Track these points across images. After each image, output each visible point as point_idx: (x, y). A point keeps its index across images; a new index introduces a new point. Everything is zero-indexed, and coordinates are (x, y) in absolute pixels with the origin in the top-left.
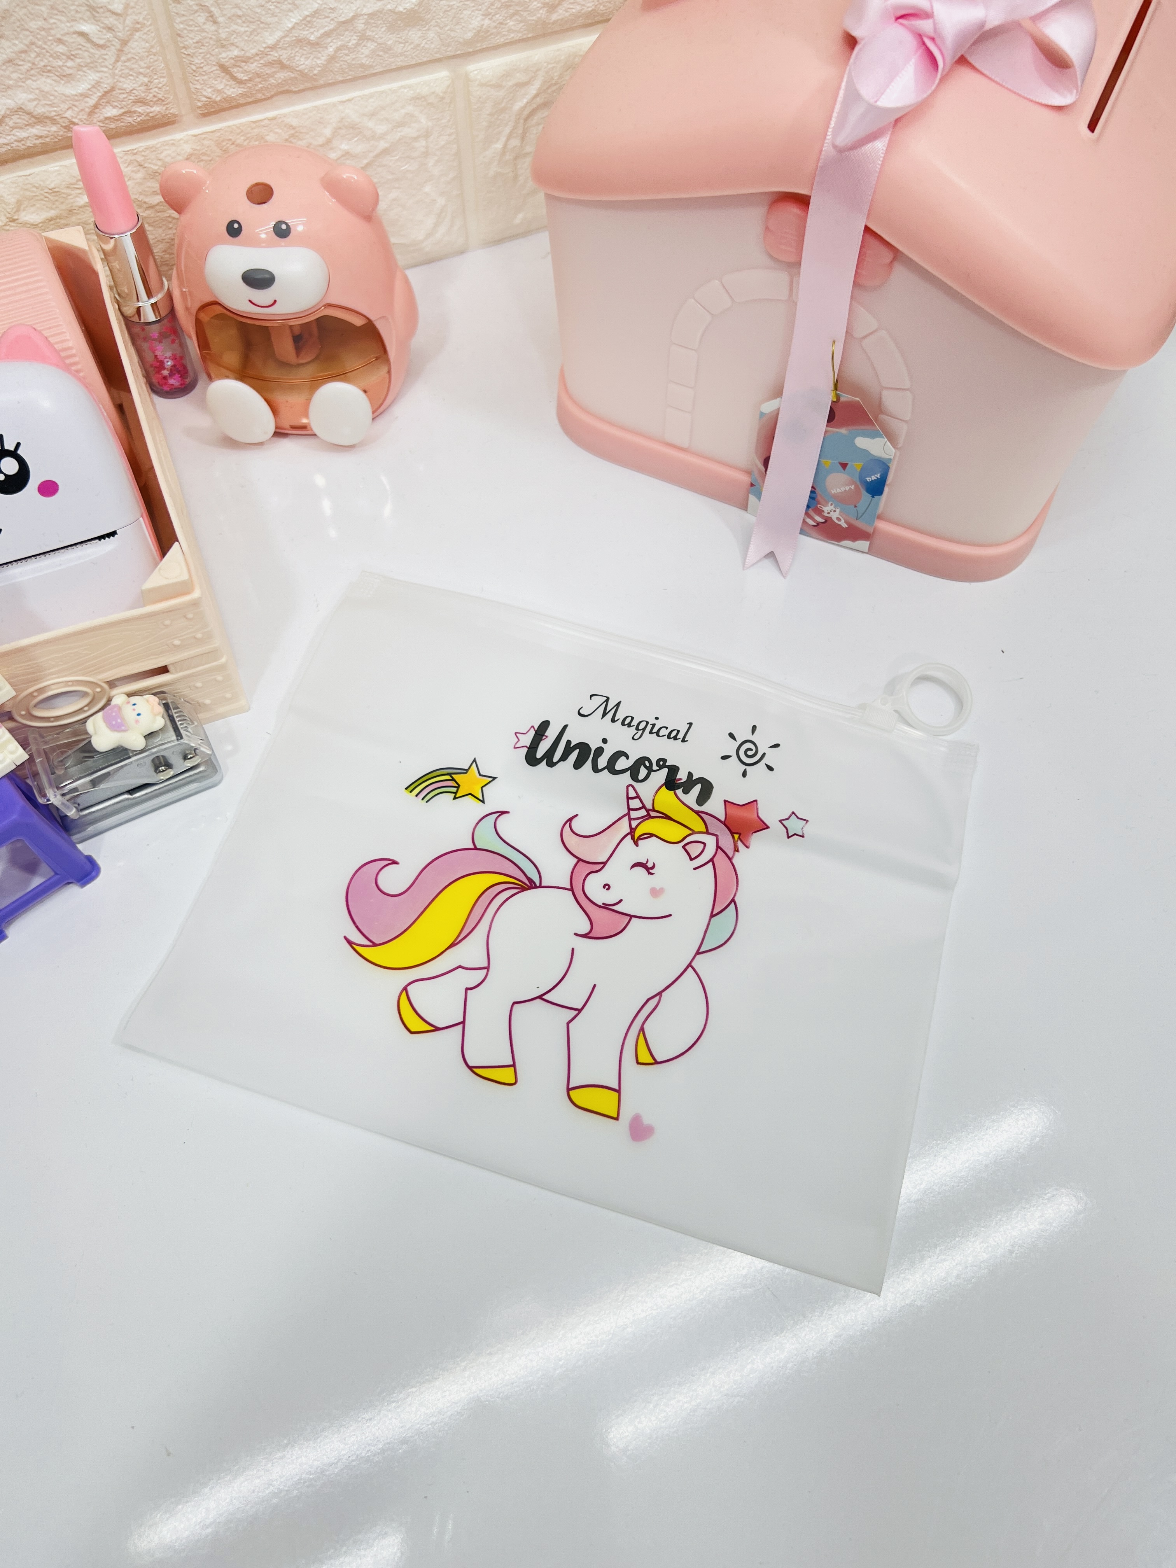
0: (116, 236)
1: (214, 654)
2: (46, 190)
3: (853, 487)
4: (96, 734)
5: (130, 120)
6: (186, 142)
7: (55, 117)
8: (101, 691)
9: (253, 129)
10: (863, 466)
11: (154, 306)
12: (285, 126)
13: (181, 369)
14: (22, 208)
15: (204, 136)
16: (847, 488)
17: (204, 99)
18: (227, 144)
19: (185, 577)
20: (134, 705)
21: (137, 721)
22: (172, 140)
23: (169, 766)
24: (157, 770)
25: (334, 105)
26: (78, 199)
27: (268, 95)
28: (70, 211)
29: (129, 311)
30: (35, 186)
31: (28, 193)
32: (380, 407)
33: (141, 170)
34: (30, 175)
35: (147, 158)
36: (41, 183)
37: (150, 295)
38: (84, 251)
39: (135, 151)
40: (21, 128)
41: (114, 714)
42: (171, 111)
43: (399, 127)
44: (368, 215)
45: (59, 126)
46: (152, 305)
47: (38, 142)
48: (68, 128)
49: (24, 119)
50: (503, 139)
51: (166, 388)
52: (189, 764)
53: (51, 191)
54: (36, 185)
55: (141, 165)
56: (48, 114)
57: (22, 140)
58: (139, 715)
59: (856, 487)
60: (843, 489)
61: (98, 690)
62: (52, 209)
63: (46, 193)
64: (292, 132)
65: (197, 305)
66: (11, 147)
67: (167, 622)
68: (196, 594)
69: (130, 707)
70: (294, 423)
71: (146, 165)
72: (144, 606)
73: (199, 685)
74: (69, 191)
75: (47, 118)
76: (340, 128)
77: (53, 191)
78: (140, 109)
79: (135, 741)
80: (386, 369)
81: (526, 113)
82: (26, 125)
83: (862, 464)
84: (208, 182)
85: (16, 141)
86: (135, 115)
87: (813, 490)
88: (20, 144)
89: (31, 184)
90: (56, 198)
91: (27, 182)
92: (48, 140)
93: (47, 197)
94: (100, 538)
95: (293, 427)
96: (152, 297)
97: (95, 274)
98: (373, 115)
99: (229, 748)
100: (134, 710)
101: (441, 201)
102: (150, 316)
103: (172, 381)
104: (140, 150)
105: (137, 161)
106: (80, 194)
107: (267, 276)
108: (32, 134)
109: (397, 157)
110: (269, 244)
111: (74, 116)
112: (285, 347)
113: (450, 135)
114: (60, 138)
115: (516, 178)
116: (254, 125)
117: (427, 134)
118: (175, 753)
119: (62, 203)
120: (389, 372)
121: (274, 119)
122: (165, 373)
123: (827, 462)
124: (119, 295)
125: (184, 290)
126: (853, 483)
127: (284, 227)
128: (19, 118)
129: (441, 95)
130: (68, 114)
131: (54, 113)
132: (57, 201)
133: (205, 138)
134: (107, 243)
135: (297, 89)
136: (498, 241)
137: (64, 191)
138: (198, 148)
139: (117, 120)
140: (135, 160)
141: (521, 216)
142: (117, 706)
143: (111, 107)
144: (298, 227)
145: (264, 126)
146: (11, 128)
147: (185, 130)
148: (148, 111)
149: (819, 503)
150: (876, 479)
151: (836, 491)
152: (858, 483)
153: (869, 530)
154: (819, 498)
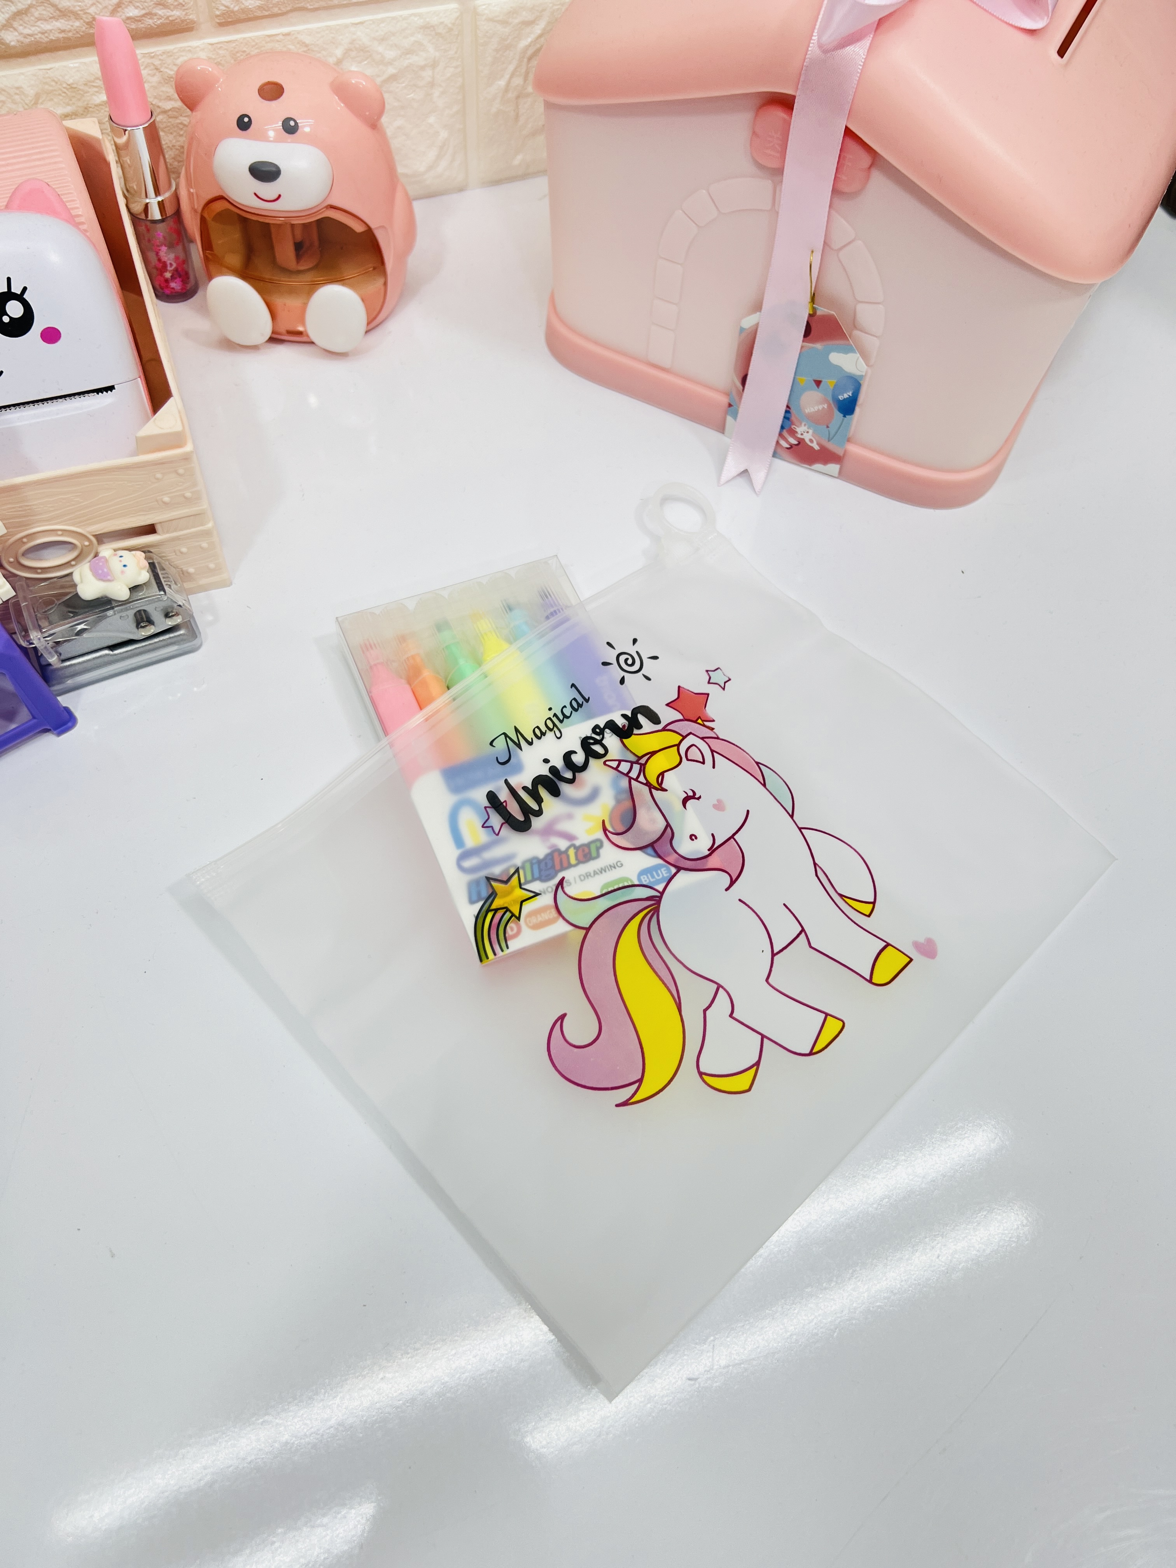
0: (129, 129)
1: (199, 517)
2: (64, 85)
3: (826, 406)
4: (82, 582)
5: (151, 22)
6: (203, 50)
7: (79, 12)
8: (89, 545)
9: (267, 43)
10: (837, 382)
11: (161, 205)
12: (298, 43)
13: (182, 274)
14: (40, 101)
15: (219, 46)
16: (820, 407)
17: (224, 8)
18: (242, 55)
19: (178, 428)
20: (121, 557)
21: (123, 572)
22: (190, 46)
23: (150, 622)
24: (138, 626)
25: (346, 26)
26: (94, 97)
27: (284, 10)
28: (86, 108)
29: (137, 208)
30: (54, 81)
31: (47, 87)
32: (375, 318)
33: (157, 74)
34: (51, 69)
35: (164, 62)
36: (60, 78)
37: (157, 192)
38: (98, 140)
39: (153, 54)
40: (46, 20)
41: (101, 564)
42: (190, 17)
43: (408, 54)
44: (374, 125)
45: (82, 21)
46: (159, 202)
47: (61, 35)
48: (90, 24)
49: (49, 11)
50: (507, 76)
51: (167, 292)
52: (170, 623)
53: (68, 87)
54: (56, 79)
55: (157, 69)
56: (72, 8)
57: (46, 32)
58: (125, 566)
59: (829, 406)
60: (816, 408)
61: (87, 543)
62: (68, 105)
63: (64, 88)
64: (305, 49)
65: (203, 203)
66: (35, 38)
67: (159, 476)
68: (189, 448)
69: (117, 558)
70: (291, 328)
71: (162, 70)
72: (137, 455)
73: (184, 550)
74: (86, 88)
75: (72, 12)
76: (350, 50)
77: (71, 87)
78: (161, 12)
79: (120, 592)
80: (382, 281)
81: (530, 52)
82: (51, 18)
83: (835, 381)
84: (221, 80)
85: (40, 32)
86: (155, 17)
87: (788, 409)
88: (43, 36)
89: (50, 78)
90: (74, 94)
91: (47, 75)
92: (70, 34)
93: (65, 93)
94: (98, 391)
95: (290, 333)
96: (160, 195)
97: (108, 165)
98: (382, 40)
99: (210, 618)
100: (121, 561)
101: (444, 134)
102: (155, 214)
103: (173, 285)
104: (158, 53)
105: (154, 65)
106: (97, 92)
107: (274, 169)
108: (55, 28)
109: (404, 85)
110: (277, 140)
111: (98, 12)
112: (286, 252)
113: (456, 67)
114: (82, 34)
115: (517, 117)
116: (268, 39)
117: (434, 65)
118: (157, 609)
119: (79, 100)
120: (385, 284)
121: (288, 34)
122: (168, 275)
123: (802, 380)
124: (128, 191)
125: (192, 190)
126: (826, 401)
127: (292, 123)
128: (44, 10)
129: (450, 25)
130: (92, 10)
131: (78, 8)
132: (74, 97)
133: (221, 47)
134: (120, 137)
135: (312, 7)
136: (496, 182)
137: (81, 88)
138: (213, 57)
139: (140, 21)
140: (152, 63)
141: (519, 157)
142: (104, 557)
143: (133, 7)
144: (306, 127)
145: (278, 41)
146: (36, 18)
147: (201, 38)
148: (168, 14)
149: (793, 423)
150: (848, 397)
151: (810, 410)
152: (831, 402)
153: (840, 452)
154: (793, 418)
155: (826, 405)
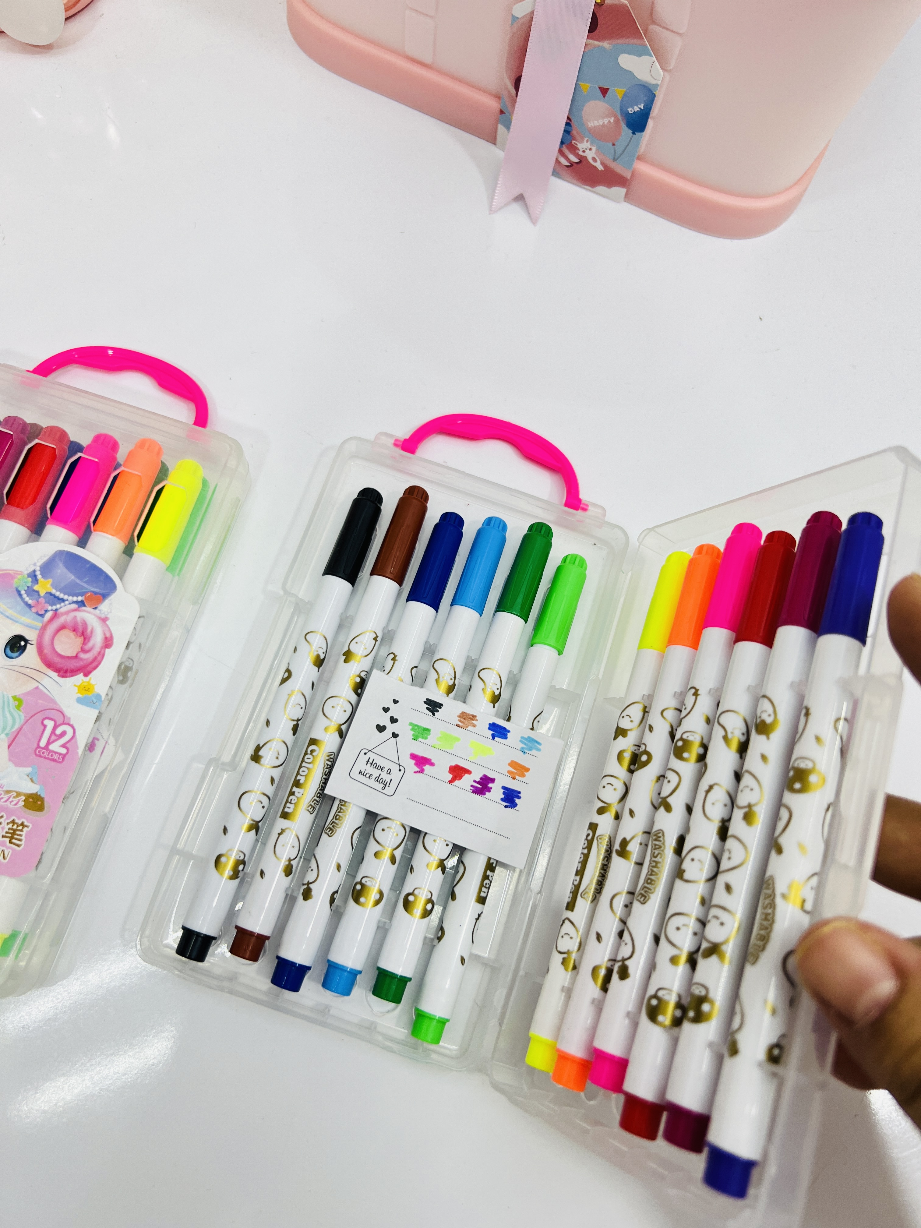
3: (612, 120)
10: (626, 92)
16: (606, 121)
59: (616, 120)
60: (601, 122)
83: (625, 90)
87: (568, 121)
123: (586, 87)
126: (613, 114)
149: (574, 139)
150: (639, 110)
151: (594, 123)
152: (619, 115)
153: (628, 175)
154: (574, 132)
155: (613, 118)
